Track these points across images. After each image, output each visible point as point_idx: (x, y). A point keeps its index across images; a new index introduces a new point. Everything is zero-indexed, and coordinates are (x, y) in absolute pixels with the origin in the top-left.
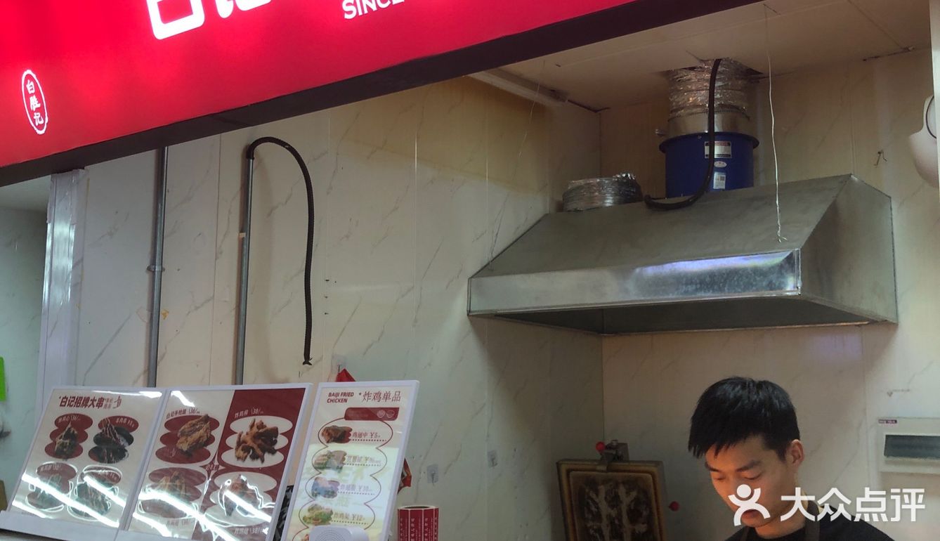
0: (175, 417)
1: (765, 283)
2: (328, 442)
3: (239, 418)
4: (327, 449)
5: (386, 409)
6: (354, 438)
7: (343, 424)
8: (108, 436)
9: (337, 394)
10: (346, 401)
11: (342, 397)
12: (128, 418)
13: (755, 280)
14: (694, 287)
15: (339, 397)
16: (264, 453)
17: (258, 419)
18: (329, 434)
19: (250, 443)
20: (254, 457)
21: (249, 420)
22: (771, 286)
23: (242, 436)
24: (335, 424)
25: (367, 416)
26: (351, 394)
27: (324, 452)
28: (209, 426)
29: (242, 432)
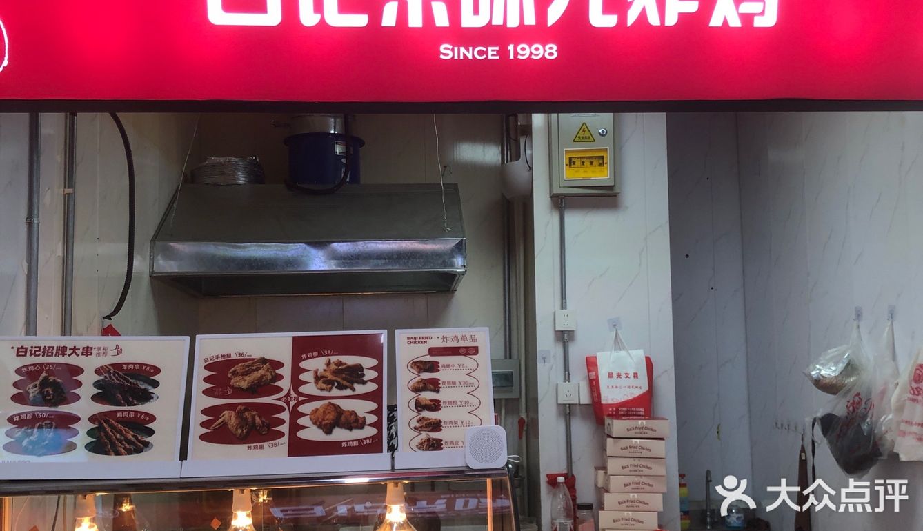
0: (216, 360)
1: (439, 262)
2: (419, 372)
3: (307, 359)
4: (420, 377)
5: (467, 348)
6: (443, 368)
7: (429, 358)
8: (117, 381)
9: (416, 338)
10: (426, 342)
11: (421, 340)
12: (141, 365)
13: (432, 259)
14: (383, 261)
15: (418, 340)
16: (353, 384)
17: (334, 359)
18: (418, 367)
19: (330, 377)
20: (341, 387)
21: (324, 360)
22: (444, 264)
23: (319, 373)
24: (422, 359)
25: (450, 353)
26: (431, 338)
27: (418, 379)
28: (269, 367)
29: (318, 370)
